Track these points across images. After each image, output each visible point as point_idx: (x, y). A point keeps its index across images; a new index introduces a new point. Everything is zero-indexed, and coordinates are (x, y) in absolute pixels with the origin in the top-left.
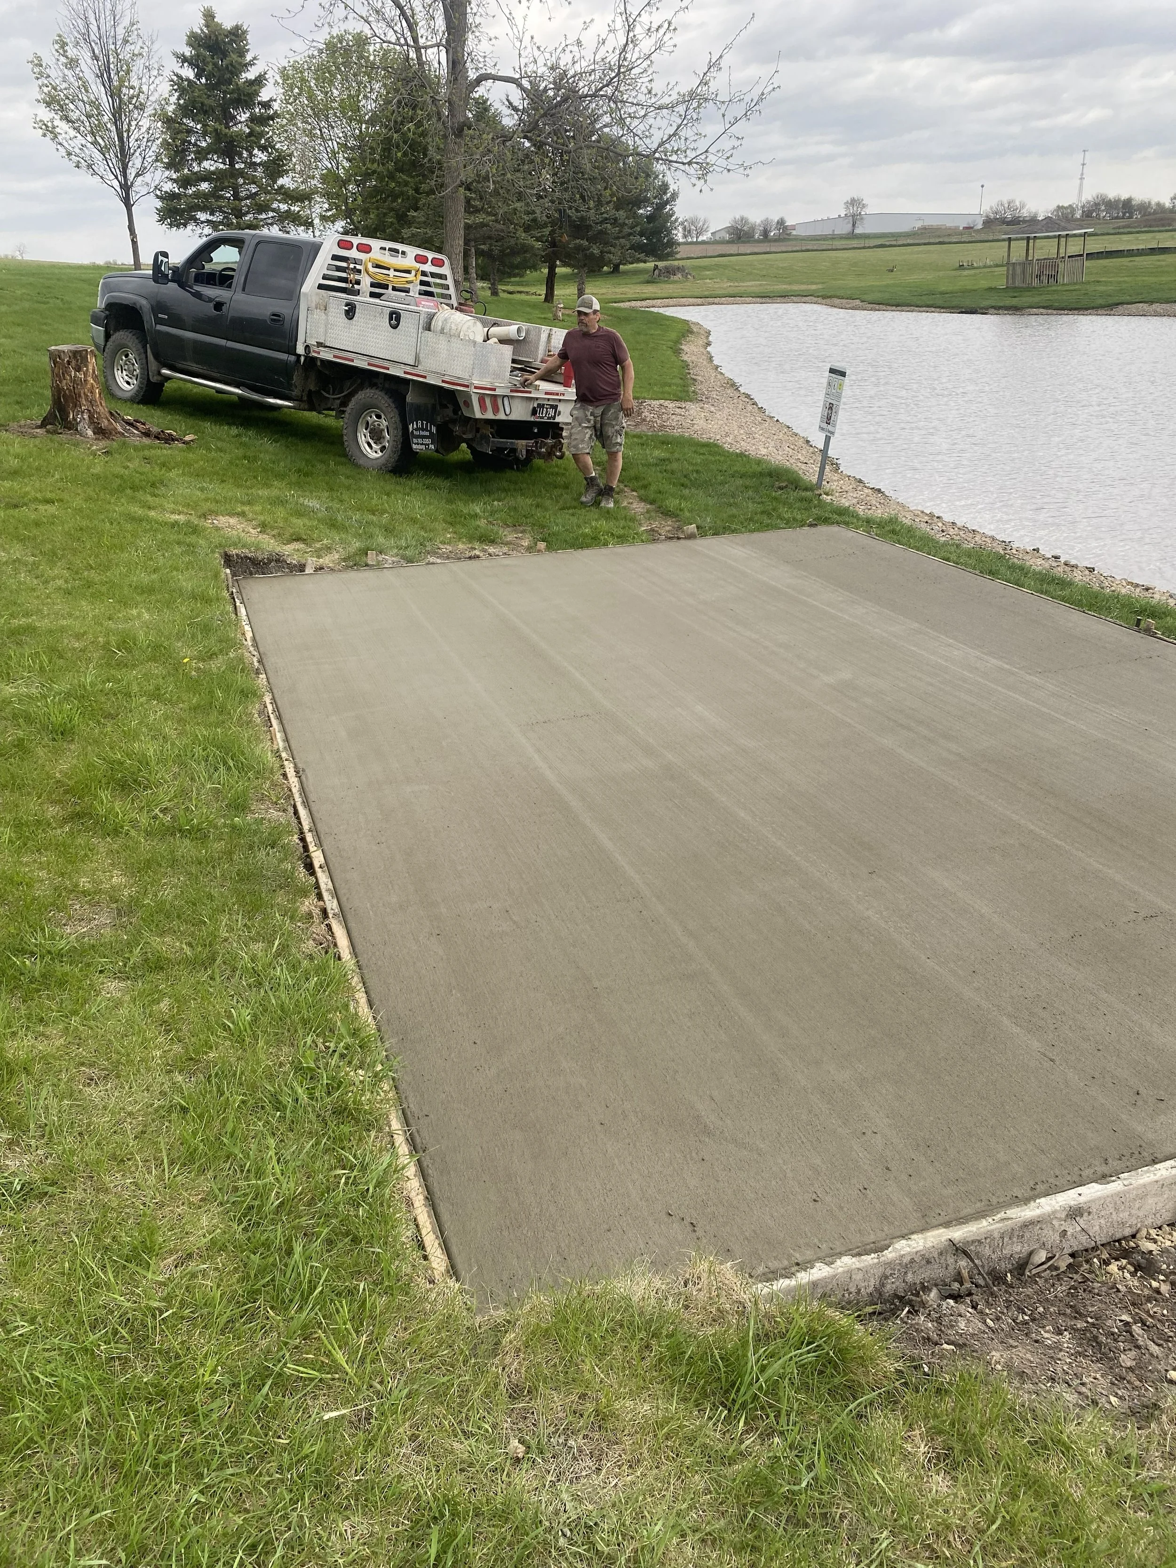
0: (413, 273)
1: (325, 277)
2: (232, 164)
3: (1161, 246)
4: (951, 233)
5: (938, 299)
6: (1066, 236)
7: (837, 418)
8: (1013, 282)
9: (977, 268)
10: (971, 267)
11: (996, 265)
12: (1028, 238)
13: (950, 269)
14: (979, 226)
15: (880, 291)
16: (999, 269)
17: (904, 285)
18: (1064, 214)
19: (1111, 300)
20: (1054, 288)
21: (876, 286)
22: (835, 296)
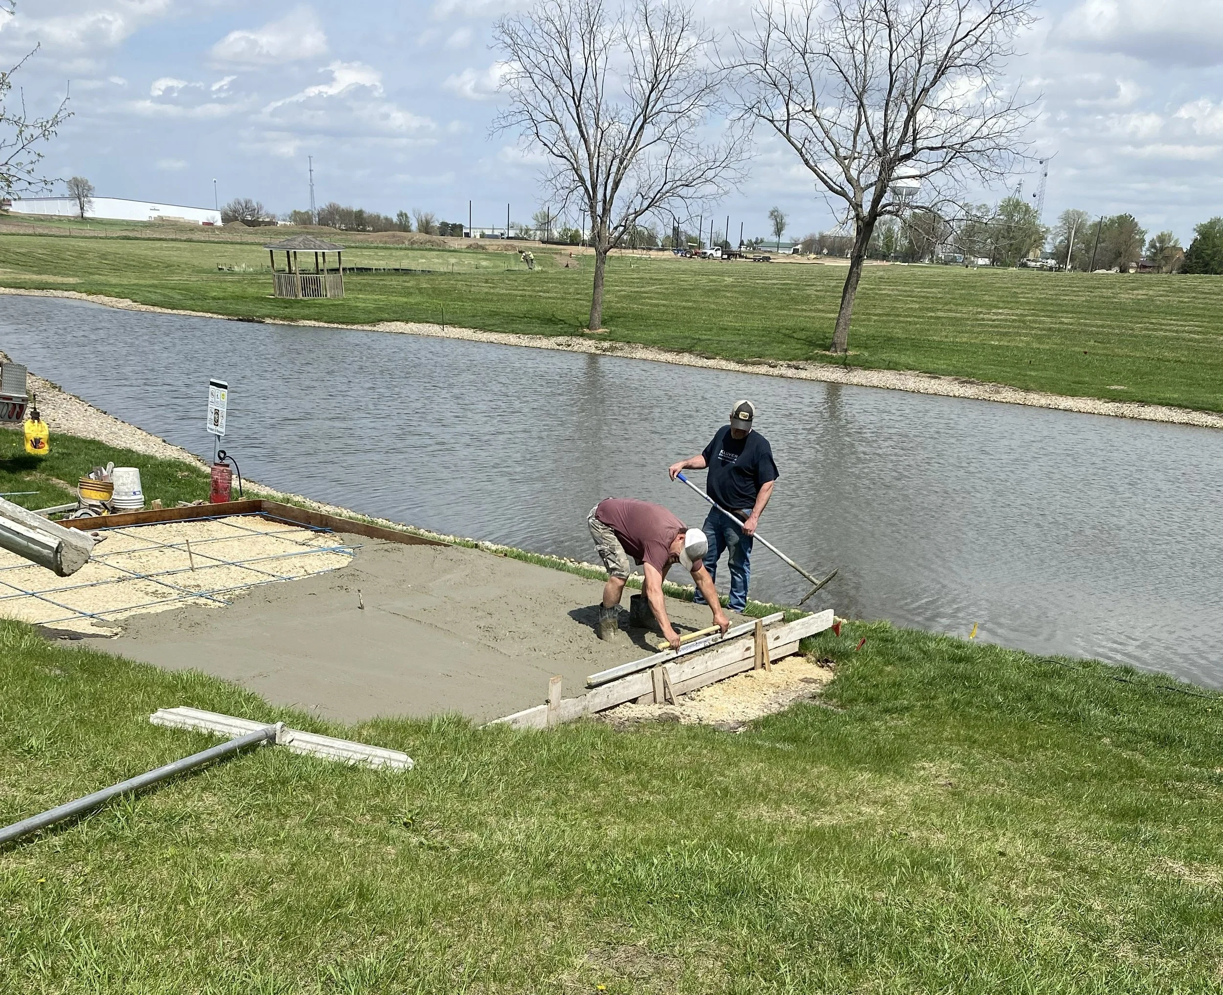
3: (403, 267)
4: (192, 228)
5: (213, 304)
6: (324, 253)
7: (222, 421)
8: (281, 294)
9: (238, 274)
10: (231, 272)
11: (256, 273)
12: (288, 252)
13: (211, 272)
14: (219, 223)
15: (150, 292)
16: (262, 277)
17: (170, 286)
18: (302, 219)
19: (372, 317)
20: (320, 301)
21: (141, 285)
22: (101, 293)
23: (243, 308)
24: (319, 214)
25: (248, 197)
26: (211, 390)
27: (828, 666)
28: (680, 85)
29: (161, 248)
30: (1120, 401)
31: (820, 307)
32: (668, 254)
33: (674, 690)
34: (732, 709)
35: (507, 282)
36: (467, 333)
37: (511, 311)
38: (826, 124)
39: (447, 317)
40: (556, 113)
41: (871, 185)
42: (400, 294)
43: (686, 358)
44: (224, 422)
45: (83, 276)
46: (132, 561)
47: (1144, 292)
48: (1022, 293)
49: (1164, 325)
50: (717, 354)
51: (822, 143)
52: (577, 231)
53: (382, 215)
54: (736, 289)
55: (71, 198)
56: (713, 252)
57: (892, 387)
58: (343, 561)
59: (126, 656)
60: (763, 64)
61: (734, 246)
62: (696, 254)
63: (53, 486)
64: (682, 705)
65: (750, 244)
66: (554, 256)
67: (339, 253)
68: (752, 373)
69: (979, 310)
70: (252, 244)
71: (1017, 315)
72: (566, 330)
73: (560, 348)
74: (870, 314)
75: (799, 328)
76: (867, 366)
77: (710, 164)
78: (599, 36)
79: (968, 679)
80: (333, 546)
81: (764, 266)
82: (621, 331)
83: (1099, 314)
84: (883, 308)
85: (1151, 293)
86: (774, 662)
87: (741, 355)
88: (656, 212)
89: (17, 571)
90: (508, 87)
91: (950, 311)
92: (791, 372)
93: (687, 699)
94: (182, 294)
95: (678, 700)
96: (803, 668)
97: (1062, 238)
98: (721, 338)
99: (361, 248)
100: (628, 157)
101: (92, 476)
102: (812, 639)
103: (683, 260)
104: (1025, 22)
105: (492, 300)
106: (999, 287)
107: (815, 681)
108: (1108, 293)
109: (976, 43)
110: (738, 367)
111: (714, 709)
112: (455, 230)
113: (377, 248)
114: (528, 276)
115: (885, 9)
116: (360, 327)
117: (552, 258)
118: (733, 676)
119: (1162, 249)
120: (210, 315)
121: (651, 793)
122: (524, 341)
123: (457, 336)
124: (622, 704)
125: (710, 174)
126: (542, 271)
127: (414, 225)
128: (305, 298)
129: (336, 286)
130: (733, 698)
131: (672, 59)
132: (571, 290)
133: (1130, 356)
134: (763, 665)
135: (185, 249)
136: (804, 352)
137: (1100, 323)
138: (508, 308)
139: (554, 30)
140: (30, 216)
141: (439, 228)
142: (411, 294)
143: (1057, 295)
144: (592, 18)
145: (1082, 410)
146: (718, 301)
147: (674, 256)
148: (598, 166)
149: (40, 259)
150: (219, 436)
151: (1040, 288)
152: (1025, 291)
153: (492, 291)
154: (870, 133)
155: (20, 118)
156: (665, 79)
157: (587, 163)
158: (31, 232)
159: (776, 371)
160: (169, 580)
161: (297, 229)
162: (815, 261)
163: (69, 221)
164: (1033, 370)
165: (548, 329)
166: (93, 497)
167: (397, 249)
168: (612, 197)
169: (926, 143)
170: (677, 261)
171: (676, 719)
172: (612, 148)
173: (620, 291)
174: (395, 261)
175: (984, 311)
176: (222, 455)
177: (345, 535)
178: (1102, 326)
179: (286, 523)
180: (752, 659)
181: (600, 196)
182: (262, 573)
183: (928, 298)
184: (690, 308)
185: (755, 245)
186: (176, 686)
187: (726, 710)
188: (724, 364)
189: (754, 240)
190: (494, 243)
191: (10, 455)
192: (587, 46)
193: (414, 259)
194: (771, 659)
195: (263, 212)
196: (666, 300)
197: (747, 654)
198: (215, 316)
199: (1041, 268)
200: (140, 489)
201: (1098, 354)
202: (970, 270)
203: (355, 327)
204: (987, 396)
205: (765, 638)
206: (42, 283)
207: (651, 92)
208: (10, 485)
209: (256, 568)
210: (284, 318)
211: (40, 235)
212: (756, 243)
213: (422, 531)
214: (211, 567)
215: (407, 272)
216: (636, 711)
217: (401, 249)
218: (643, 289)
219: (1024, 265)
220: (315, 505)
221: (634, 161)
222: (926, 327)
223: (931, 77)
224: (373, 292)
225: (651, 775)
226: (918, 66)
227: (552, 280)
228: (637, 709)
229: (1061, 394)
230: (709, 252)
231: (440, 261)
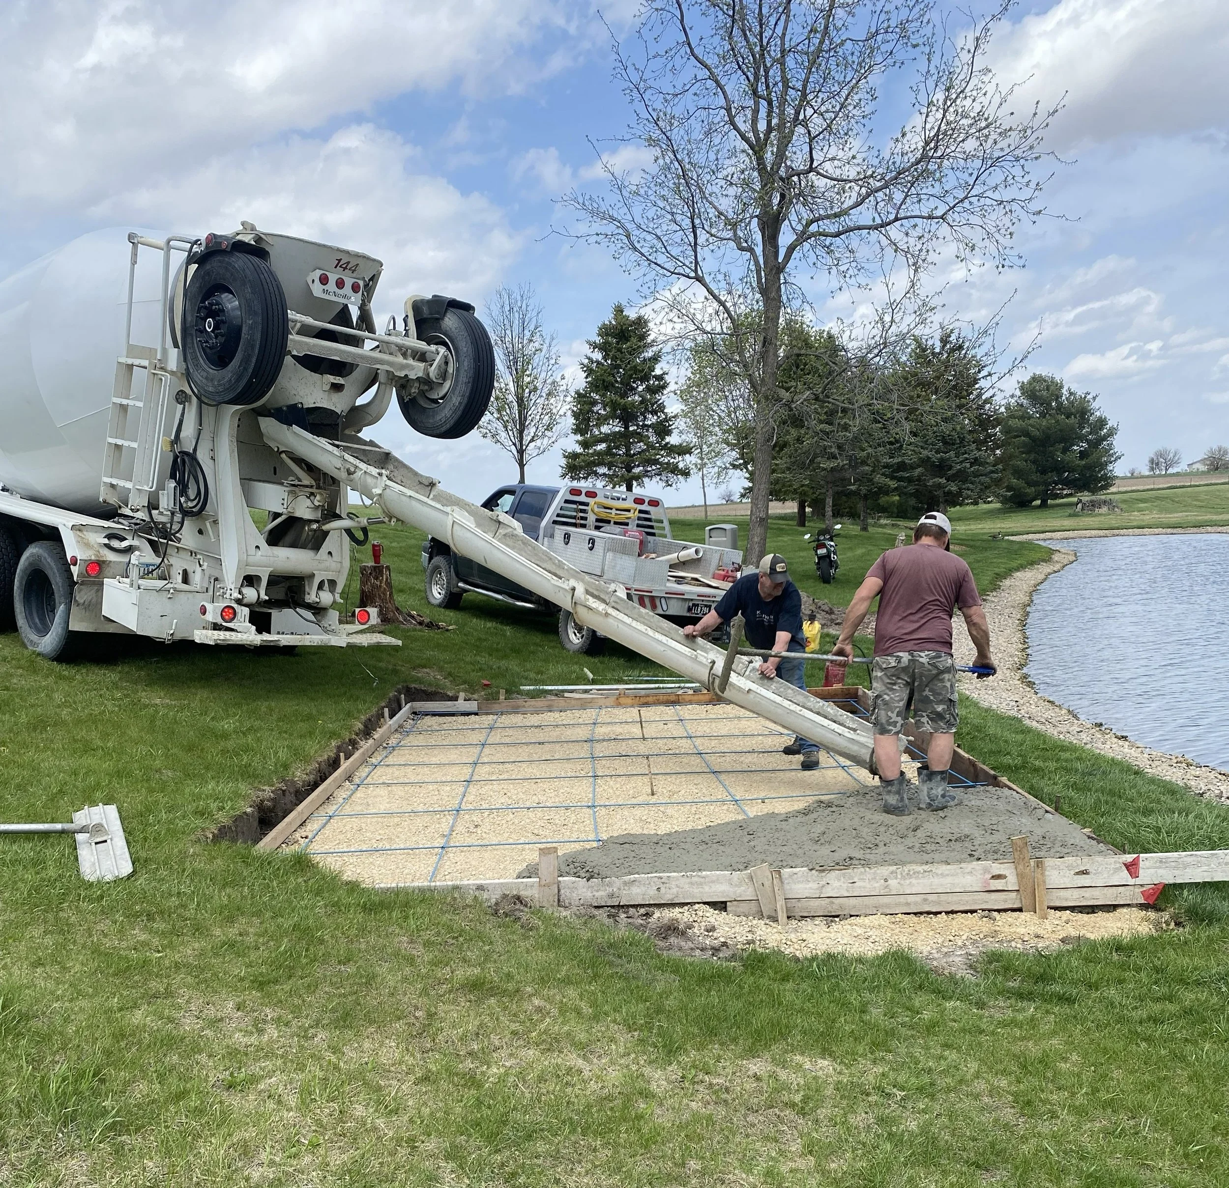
0: (632, 511)
1: (558, 515)
2: (627, 428)
118: (962, 912)
134: (1035, 907)
180: (1013, 894)
197: (998, 885)
205: (1040, 867)
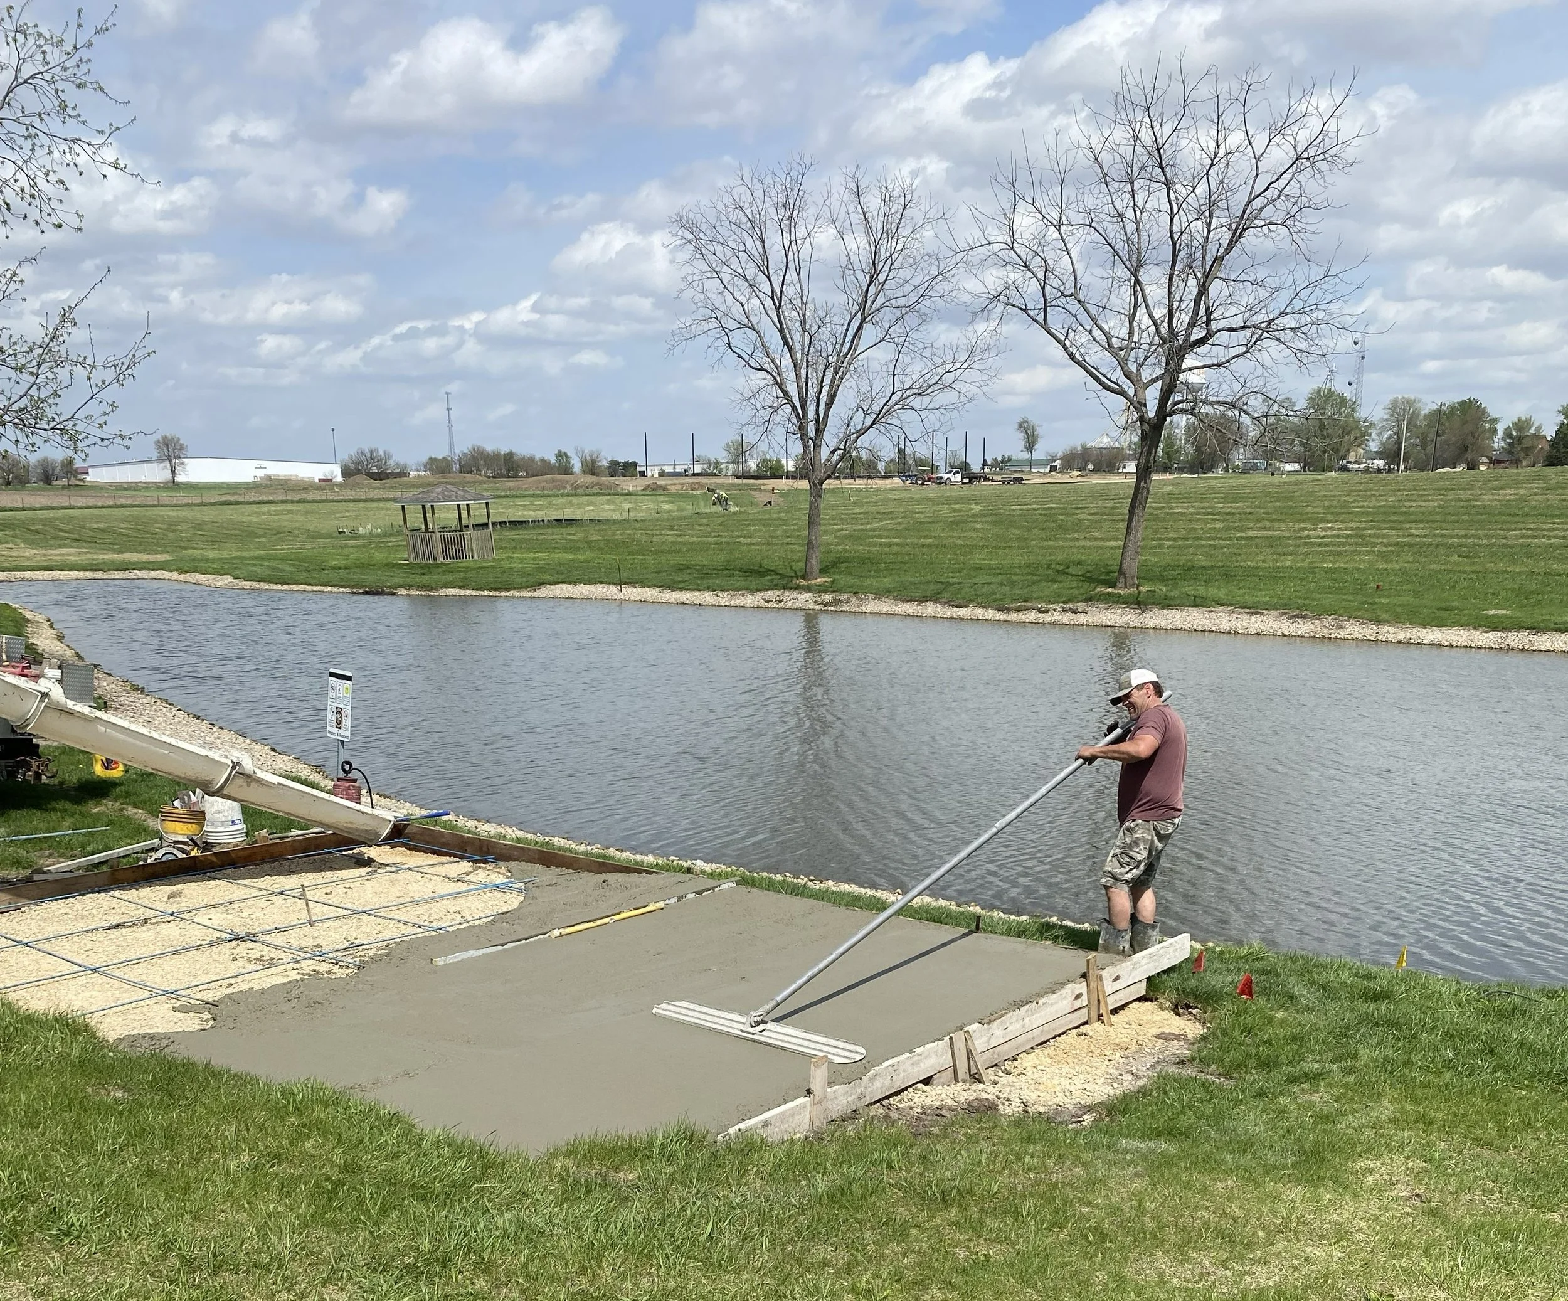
3: (566, 517)
4: (306, 486)
5: (333, 576)
6: (468, 505)
7: (347, 722)
8: (416, 557)
9: (363, 537)
10: (355, 535)
11: (386, 534)
12: (424, 507)
13: (329, 536)
14: (339, 478)
15: (255, 565)
16: (392, 539)
17: (280, 556)
18: (438, 467)
19: (532, 580)
20: (464, 565)
21: (246, 558)
22: (195, 570)
23: (370, 578)
24: (460, 460)
25: (374, 446)
26: (330, 683)
27: (1190, 1013)
28: (905, 273)
29: (269, 513)
30: (1504, 629)
31: (1096, 534)
32: (897, 482)
33: (981, 1061)
34: (1068, 1087)
35: (697, 527)
36: (651, 593)
37: (705, 563)
38: (1093, 310)
39: (625, 575)
40: (751, 318)
41: (1157, 379)
42: (566, 550)
43: (931, 608)
44: (349, 723)
45: (174, 552)
46: (230, 917)
47: (1513, 491)
48: (1354, 501)
49: (1544, 530)
50: (971, 601)
51: (1090, 332)
52: (778, 461)
53: (538, 456)
54: (987, 519)
55: (160, 460)
56: (950, 476)
57: (1200, 628)
58: (512, 901)
59: (217, 1063)
60: (1009, 242)
61: (976, 468)
62: (929, 480)
63: (128, 818)
64: (995, 1083)
65: (995, 464)
66: (753, 493)
67: (487, 503)
68: (1017, 623)
69: (1302, 525)
70: (379, 500)
71: (1352, 529)
72: (775, 582)
73: (770, 605)
74: (1161, 539)
75: (1073, 562)
76: (1166, 604)
77: (948, 367)
78: (801, 222)
79: (1397, 1025)
80: (498, 882)
81: (1016, 488)
82: (844, 580)
83: (1458, 522)
84: (1178, 530)
85: (1522, 491)
86: (1115, 1011)
87: (1001, 600)
88: (883, 429)
89: (76, 939)
90: (689, 293)
91: (1265, 529)
92: (1067, 618)
93: (1001, 1074)
94: (294, 565)
95: (989, 1075)
96: (1156, 1018)
97: (1390, 433)
98: (974, 581)
99: (513, 497)
100: (845, 365)
101: (177, 803)
102: (1164, 977)
103: (913, 488)
104: (1341, 167)
105: (679, 551)
106: (1325, 496)
107: (1177, 1037)
108: (1468, 495)
109: (1279, 197)
110: (998, 616)
111: (1041, 1087)
112: (628, 469)
113: (533, 496)
114: (721, 519)
115: (1161, 164)
116: (515, 593)
117: (749, 495)
118: (1059, 1035)
119: (1520, 439)
120: (329, 588)
121: (990, 1242)
122: (724, 599)
123: (638, 598)
124: (911, 1086)
125: (949, 378)
126: (741, 512)
127: (577, 466)
128: (447, 562)
129: (484, 545)
130: (1065, 1069)
131: (894, 244)
132: (778, 533)
133: (1506, 572)
134: (1100, 1017)
135: (298, 511)
136: (1082, 591)
137: (1462, 532)
138: (702, 559)
139: (745, 219)
140: (111, 484)
141: (609, 468)
142: (578, 549)
143: (1400, 501)
144: (791, 202)
145: (1454, 644)
146: (966, 534)
147: (901, 484)
148: (807, 378)
149: (121, 534)
150: (342, 742)
151: (1377, 494)
152: (1358, 498)
153: (679, 539)
154: (1151, 316)
155: (85, 358)
156: (886, 268)
157: (793, 376)
158: (111, 503)
159: (1048, 618)
160: (279, 939)
161: (432, 479)
162: (1079, 479)
163: (158, 488)
164: (1384, 596)
165: (754, 582)
166: (179, 831)
167: (557, 496)
168: (826, 415)
169: (1222, 324)
170: (905, 489)
171: (992, 1107)
172: (824, 354)
173: (839, 530)
174: (557, 510)
175: (1309, 526)
176: (347, 767)
177: (513, 865)
178: (1465, 536)
179: (434, 852)
180: (1085, 1010)
181: (811, 414)
182: (405, 923)
183: (1233, 514)
184: (929, 546)
185: (1002, 464)
186: (286, 1106)
187: (1058, 1088)
188: (979, 612)
189: (999, 459)
190: (676, 481)
191: (75, 780)
192: (786, 235)
193: (580, 506)
194: (1110, 1008)
195: (392, 462)
196: (898, 537)
197: (1078, 1004)
198: (335, 589)
199: (1366, 471)
200: (240, 817)
201: (1465, 572)
202: (1276, 479)
203: (509, 594)
204: (1326, 632)
205: (1101, 980)
206: (123, 562)
207: (869, 285)
208: (72, 820)
209: (396, 917)
210: (421, 587)
211: (122, 506)
212: (1002, 462)
213: (612, 851)
214: (335, 918)
215: (571, 522)
216: (933, 1096)
217: (562, 495)
218: (869, 526)
219: (1344, 469)
220: (471, 824)
221: (852, 368)
222: (1236, 551)
223: (1225, 242)
224: (531, 549)
225: (981, 1210)
226: (1206, 231)
227: (752, 522)
228: (933, 1093)
229: (1424, 625)
230: (946, 476)
231: (612, 507)
